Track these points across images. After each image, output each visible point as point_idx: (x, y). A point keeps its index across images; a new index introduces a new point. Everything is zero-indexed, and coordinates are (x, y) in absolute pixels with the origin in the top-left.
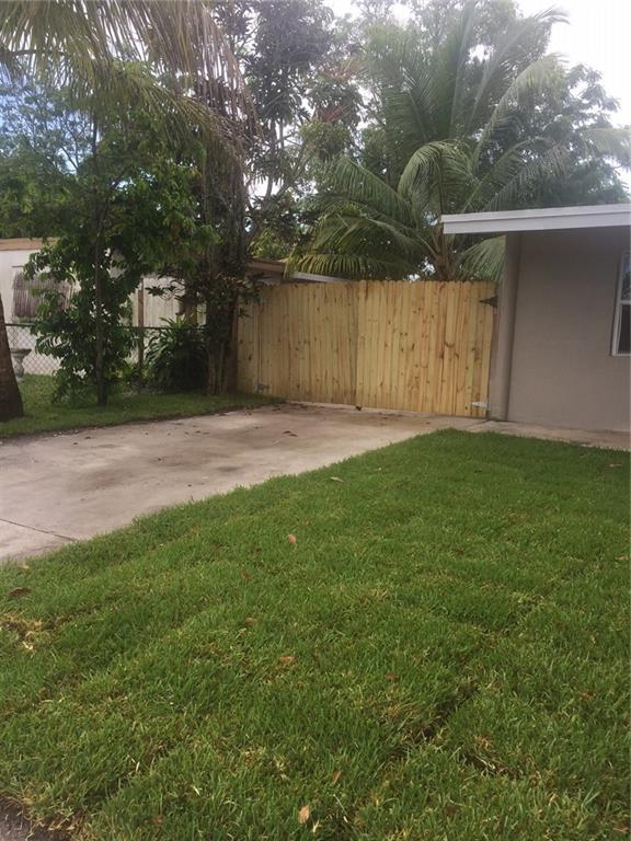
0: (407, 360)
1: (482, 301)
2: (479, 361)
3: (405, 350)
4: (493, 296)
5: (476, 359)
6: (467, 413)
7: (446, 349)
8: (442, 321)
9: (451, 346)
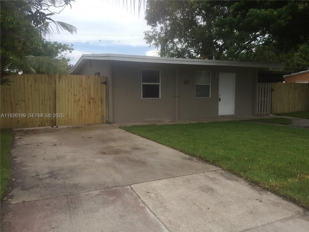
0: (77, 106)
1: (102, 83)
2: (102, 103)
3: (76, 102)
4: (105, 81)
5: (101, 103)
6: (100, 122)
7: (91, 100)
8: (89, 90)
9: (93, 99)
